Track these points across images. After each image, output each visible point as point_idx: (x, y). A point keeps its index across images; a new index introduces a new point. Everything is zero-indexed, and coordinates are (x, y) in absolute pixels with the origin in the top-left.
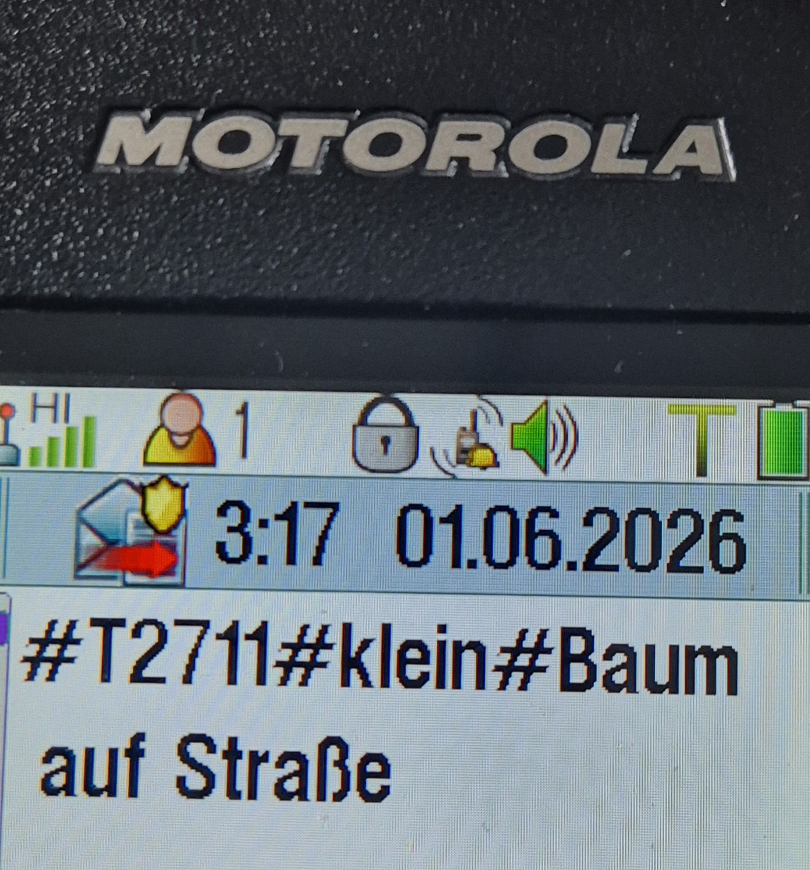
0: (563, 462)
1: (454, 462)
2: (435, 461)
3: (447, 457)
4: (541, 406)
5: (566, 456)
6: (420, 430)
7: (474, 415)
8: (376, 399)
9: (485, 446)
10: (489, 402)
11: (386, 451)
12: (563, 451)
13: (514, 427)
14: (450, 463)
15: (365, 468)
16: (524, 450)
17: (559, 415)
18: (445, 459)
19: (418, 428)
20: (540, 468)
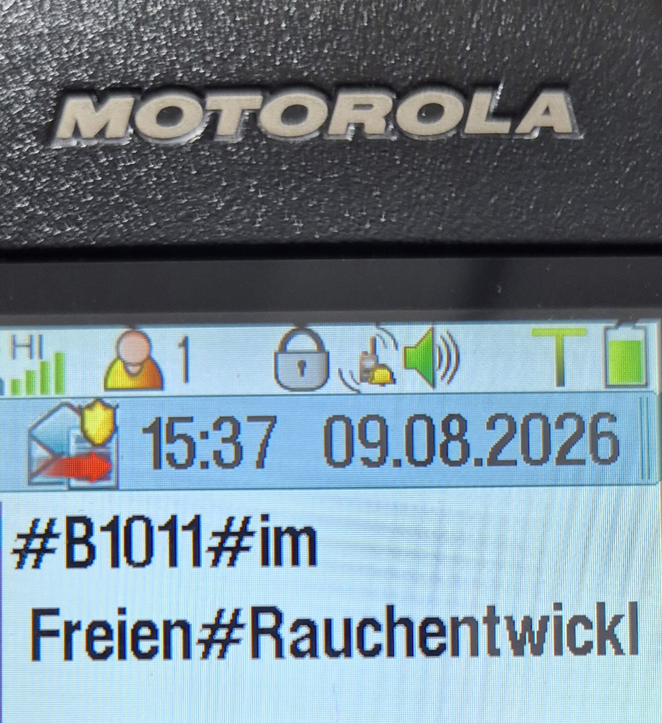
0: (447, 377)
1: (358, 381)
2: (343, 380)
3: (352, 376)
4: (428, 332)
5: (449, 373)
6: (330, 355)
7: (374, 342)
8: (293, 330)
9: (384, 366)
10: (385, 331)
11: (302, 373)
12: (447, 369)
13: (407, 349)
14: (355, 381)
15: (286, 388)
16: (416, 369)
17: (443, 339)
18: (350, 378)
19: (328, 353)
20: (429, 382)
